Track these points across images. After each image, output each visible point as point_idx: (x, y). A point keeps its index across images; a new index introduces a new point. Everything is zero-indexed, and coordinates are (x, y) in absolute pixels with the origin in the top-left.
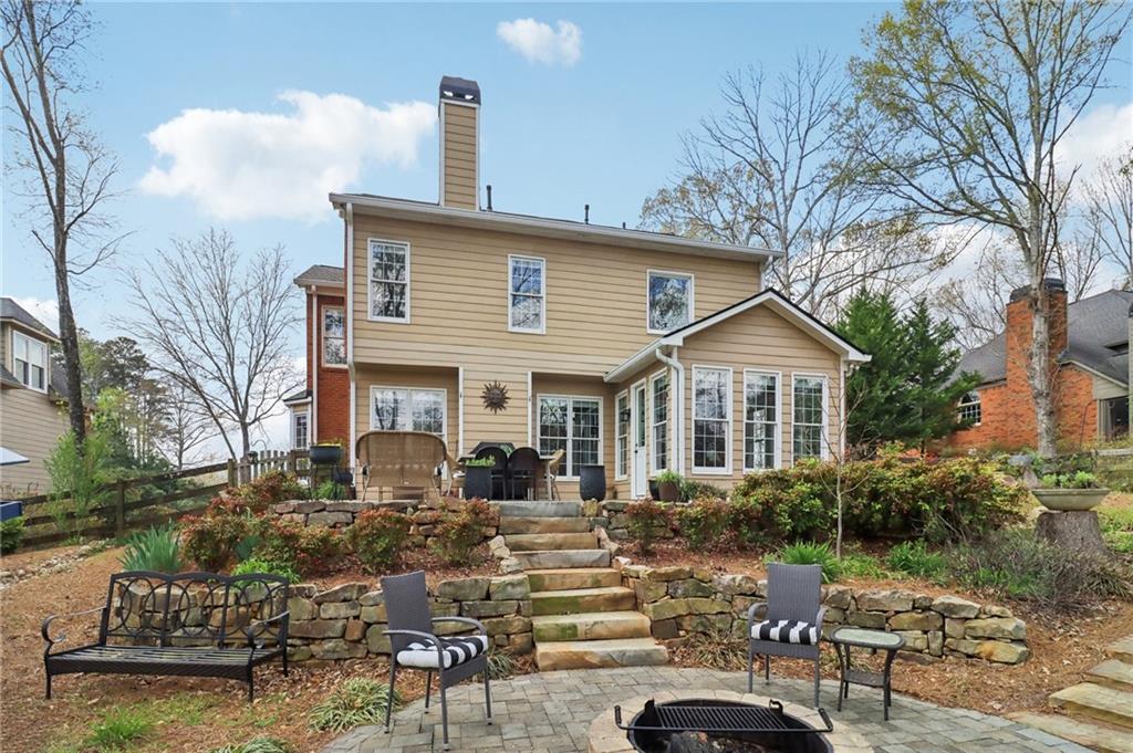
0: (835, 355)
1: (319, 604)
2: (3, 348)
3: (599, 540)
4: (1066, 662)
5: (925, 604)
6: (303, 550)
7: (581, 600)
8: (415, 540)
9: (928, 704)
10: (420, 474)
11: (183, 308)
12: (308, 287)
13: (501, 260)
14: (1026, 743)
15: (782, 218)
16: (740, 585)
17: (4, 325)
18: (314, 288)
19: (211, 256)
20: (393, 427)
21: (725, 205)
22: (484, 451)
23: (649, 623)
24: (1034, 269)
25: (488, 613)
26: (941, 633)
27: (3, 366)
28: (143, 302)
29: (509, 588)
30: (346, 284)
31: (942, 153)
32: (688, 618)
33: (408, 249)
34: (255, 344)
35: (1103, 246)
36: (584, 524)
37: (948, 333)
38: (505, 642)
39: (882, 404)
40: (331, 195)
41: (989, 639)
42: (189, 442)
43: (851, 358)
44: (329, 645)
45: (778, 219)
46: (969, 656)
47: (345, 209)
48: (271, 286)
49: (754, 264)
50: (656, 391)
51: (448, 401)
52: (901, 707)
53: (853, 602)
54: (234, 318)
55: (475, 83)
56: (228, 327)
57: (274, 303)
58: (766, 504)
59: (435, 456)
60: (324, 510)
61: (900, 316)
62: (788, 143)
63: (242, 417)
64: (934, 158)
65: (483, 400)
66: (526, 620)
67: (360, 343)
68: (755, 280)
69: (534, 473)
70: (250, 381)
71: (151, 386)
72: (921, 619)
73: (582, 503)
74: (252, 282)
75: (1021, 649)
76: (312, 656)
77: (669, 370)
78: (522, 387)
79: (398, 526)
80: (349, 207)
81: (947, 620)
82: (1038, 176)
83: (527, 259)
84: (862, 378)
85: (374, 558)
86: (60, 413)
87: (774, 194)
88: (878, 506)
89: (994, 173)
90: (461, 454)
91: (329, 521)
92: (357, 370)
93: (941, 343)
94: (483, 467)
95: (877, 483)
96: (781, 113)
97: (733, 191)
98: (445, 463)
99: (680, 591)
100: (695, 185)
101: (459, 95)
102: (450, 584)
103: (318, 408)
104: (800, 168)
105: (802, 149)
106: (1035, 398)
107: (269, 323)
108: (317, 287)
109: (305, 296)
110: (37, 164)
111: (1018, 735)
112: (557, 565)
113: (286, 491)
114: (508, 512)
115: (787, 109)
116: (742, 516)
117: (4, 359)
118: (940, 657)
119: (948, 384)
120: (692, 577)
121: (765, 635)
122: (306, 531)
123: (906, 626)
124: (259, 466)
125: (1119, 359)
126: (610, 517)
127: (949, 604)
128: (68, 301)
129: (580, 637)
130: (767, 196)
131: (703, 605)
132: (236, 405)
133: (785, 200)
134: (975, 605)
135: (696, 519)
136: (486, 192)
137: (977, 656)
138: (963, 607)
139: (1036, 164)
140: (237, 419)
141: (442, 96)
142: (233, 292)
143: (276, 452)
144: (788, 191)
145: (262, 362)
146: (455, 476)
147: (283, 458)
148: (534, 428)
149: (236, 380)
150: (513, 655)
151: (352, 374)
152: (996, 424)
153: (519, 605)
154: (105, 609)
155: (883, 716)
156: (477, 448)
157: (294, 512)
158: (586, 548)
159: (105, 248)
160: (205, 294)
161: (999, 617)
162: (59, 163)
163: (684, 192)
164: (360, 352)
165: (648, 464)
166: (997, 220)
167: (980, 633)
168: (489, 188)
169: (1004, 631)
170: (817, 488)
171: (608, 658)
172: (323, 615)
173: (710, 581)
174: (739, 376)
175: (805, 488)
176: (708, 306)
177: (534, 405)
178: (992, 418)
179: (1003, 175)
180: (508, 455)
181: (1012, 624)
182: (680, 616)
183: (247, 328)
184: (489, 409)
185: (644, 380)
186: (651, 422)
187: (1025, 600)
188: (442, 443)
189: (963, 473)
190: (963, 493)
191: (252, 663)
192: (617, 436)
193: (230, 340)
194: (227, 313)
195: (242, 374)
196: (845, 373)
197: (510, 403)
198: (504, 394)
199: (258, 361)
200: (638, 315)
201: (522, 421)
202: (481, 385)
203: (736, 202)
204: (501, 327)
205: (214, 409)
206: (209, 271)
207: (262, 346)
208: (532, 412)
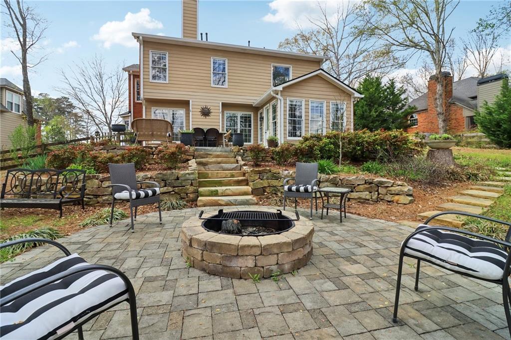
0: (349, 95)
1: (102, 182)
2: (2, 97)
3: (237, 161)
4: (430, 203)
5: (371, 181)
6: (100, 162)
7: (223, 181)
8: (156, 161)
9: (363, 218)
10: (160, 136)
11: (84, 83)
12: (129, 72)
13: (208, 59)
14: (400, 231)
15: (336, 50)
16: (291, 175)
17: (2, 88)
18: (131, 72)
19: (95, 64)
21: (313, 45)
23: (251, 190)
24: (437, 66)
25: (178, 185)
26: (377, 193)
27: (1, 104)
28: (66, 81)
29: (187, 175)
30: (140, 69)
32: (268, 188)
33: (167, 55)
34: (114, 98)
35: (468, 62)
36: (232, 155)
37: (403, 91)
38: (186, 197)
39: (375, 118)
40: (132, 33)
41: (397, 194)
43: (355, 96)
44: (104, 198)
46: (389, 202)
47: (139, 39)
48: (121, 75)
49: (318, 62)
50: (273, 109)
51: (186, 113)
52: (350, 218)
53: (340, 181)
54: (105, 87)
56: (103, 91)
58: (310, 147)
60: (115, 149)
61: (383, 85)
62: (339, 21)
63: (109, 124)
64: (396, 25)
65: (201, 113)
66: (195, 188)
67: (145, 90)
69: (217, 139)
70: (112, 111)
71: (76, 115)
72: (369, 187)
73: (233, 148)
75: (410, 198)
76: (98, 202)
77: (277, 100)
78: (218, 108)
80: (141, 38)
81: (379, 187)
82: (438, 32)
83: (220, 59)
84: (366, 108)
86: (23, 120)
87: (333, 41)
88: (359, 148)
89: (421, 31)
91: (117, 153)
92: (146, 101)
93: (400, 95)
94: (188, 133)
95: (359, 139)
97: (316, 40)
99: (265, 177)
100: (301, 37)
102: (160, 174)
103: (133, 118)
104: (343, 30)
105: (344, 24)
106: (438, 115)
108: (133, 71)
109: (128, 75)
110: (13, 26)
111: (398, 228)
112: (216, 169)
116: (299, 151)
117: (2, 101)
118: (377, 202)
119: (403, 110)
120: (271, 172)
121: (290, 190)
123: (362, 190)
125: (474, 102)
126: (244, 153)
127: (380, 181)
128: (27, 78)
129: (220, 195)
130: (330, 42)
131: (275, 183)
132: (107, 120)
133: (337, 43)
134: (391, 181)
135: (279, 152)
136: (200, 35)
137: (392, 201)
138: (386, 182)
139: (438, 27)
140: (107, 125)
142: (105, 77)
144: (339, 40)
145: (118, 104)
148: (222, 124)
149: (106, 110)
150: (187, 201)
151: (144, 103)
152: (423, 126)
153: (192, 182)
154: (4, 184)
155: (339, 221)
157: (102, 149)
158: (231, 164)
159: (43, 58)
160: (93, 78)
161: (401, 186)
162: (24, 26)
163: (296, 40)
164: (146, 94)
166: (422, 48)
167: (393, 192)
168: (207, 34)
169: (403, 191)
170: (332, 140)
171: (229, 202)
172: (103, 186)
173: (279, 173)
174: (307, 103)
175: (327, 141)
177: (223, 115)
178: (422, 124)
179: (424, 31)
180: (205, 131)
181: (407, 188)
182: (265, 187)
183: (111, 91)
184: (203, 116)
185: (268, 105)
186: (271, 121)
187: (417, 181)
188: (170, 123)
189: (394, 135)
190: (394, 142)
191: (61, 203)
192: (259, 127)
193: (104, 96)
194: (102, 85)
195: (108, 108)
196: (353, 102)
197: (212, 114)
198: (209, 111)
199: (116, 104)
200: (267, 81)
201: (217, 121)
202: (200, 107)
203: (318, 44)
204: (209, 85)
205: (97, 121)
206: (94, 69)
207: (117, 98)
208: (223, 118)
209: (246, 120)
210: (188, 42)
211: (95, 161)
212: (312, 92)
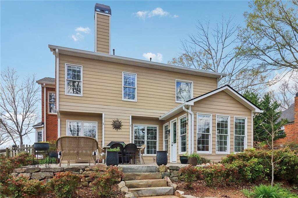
0: (250, 110)
3: (167, 182)
6: (25, 192)
8: (83, 184)
10: (86, 155)
12: (42, 84)
13: (119, 74)
15: (216, 68)
18: (44, 84)
19: (8, 76)
20: (78, 135)
22: (114, 145)
30: (56, 83)
31: (276, 45)
33: (82, 68)
34: (25, 108)
36: (160, 175)
37: (276, 106)
40: (49, 45)
42: (3, 141)
43: (256, 111)
45: (215, 68)
47: (55, 51)
48: (31, 87)
49: (215, 78)
50: (181, 123)
51: (98, 126)
54: (17, 98)
55: (109, 7)
56: (14, 101)
57: (32, 93)
58: (239, 167)
59: (93, 147)
60: (40, 171)
61: (260, 100)
62: (218, 44)
63: (20, 133)
65: (112, 126)
67: (61, 103)
68: (215, 84)
69: (135, 153)
70: (23, 121)
73: (158, 167)
74: (24, 86)
77: (188, 115)
78: (128, 121)
79: (75, 180)
80: (57, 50)
83: (129, 74)
85: (62, 195)
87: (213, 60)
90: (103, 146)
91: (42, 176)
93: (274, 109)
94: (115, 152)
96: (216, 34)
97: (198, 59)
98: (97, 150)
100: (185, 57)
101: (103, 11)
103: (46, 129)
104: (222, 52)
105: (223, 45)
107: (31, 100)
112: (150, 194)
113: (28, 161)
114: (126, 171)
115: (218, 32)
116: (230, 172)
122: (28, 182)
124: (17, 151)
126: (170, 172)
132: (18, 129)
133: (217, 62)
136: (113, 51)
140: (18, 133)
141: (96, 11)
142: (17, 89)
143: (27, 145)
144: (218, 59)
145: (28, 114)
146: (101, 155)
147: (30, 147)
148: (132, 136)
149: (18, 120)
151: (59, 115)
156: (110, 144)
157: (25, 172)
158: (162, 186)
160: (5, 89)
163: (181, 59)
164: (61, 107)
165: (178, 150)
168: (114, 50)
170: (260, 160)
174: (214, 117)
175: (255, 160)
176: (203, 91)
177: (132, 128)
178: (288, 134)
180: (124, 147)
183: (22, 102)
184: (115, 129)
185: (176, 119)
186: (179, 134)
188: (96, 141)
192: (164, 139)
193: (15, 106)
194: (14, 96)
195: (20, 118)
196: (253, 117)
197: (123, 127)
198: (120, 124)
199: (26, 113)
200: (172, 95)
201: (127, 133)
202: (112, 120)
203: (199, 63)
204: (119, 99)
205: (9, 130)
206: (7, 81)
207: (28, 108)
208: (132, 130)
209: (152, 132)
210: (102, 57)
211: (19, 191)
212: (221, 108)
